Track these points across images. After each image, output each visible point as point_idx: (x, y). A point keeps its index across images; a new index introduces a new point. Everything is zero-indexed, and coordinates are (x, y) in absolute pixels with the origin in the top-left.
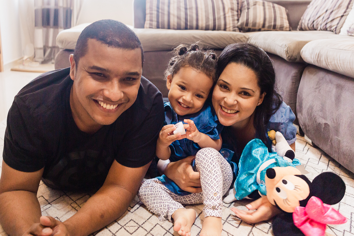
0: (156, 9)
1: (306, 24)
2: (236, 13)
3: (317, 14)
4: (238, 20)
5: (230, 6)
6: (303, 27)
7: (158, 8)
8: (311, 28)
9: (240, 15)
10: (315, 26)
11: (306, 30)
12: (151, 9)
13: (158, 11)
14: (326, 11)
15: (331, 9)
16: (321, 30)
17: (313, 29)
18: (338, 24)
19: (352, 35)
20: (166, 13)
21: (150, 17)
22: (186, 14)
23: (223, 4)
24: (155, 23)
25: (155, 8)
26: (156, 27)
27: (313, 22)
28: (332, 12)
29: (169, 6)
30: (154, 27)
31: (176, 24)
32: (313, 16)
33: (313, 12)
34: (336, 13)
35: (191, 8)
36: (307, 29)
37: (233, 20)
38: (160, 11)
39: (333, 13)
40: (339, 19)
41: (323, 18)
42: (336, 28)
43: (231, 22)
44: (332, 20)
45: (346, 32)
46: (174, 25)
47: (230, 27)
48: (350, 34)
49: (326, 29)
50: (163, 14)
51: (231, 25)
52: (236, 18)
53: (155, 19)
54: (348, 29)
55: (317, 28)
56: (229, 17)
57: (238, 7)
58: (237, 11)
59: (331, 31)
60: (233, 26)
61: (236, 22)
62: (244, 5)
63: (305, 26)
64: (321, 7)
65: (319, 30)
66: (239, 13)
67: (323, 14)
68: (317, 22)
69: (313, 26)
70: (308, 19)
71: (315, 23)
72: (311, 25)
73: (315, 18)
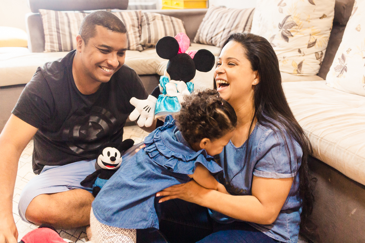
0: (56, 30)
1: (204, 39)
2: (137, 29)
3: (214, 31)
4: (140, 36)
5: (131, 23)
6: (201, 40)
7: (58, 28)
8: (210, 43)
9: (141, 30)
10: (213, 42)
11: (203, 43)
12: (50, 29)
13: (58, 32)
14: (224, 30)
15: (228, 28)
17: (211, 44)
20: (67, 34)
21: (50, 38)
24: (56, 46)
25: (54, 29)
26: (58, 50)
27: (212, 38)
28: (230, 32)
29: (69, 26)
30: (56, 50)
32: (211, 32)
33: (210, 28)
36: (205, 43)
37: (136, 37)
38: (61, 32)
41: (221, 36)
43: (134, 40)
47: (133, 45)
50: (65, 35)
51: (135, 43)
52: (138, 34)
53: (56, 41)
55: (216, 44)
56: (131, 34)
57: (138, 22)
58: (138, 28)
60: (136, 44)
61: (138, 39)
62: (143, 20)
64: (217, 24)
66: (140, 29)
67: (220, 32)
68: (215, 39)
69: (212, 42)
70: (205, 33)
71: (213, 39)
72: (209, 40)
73: (212, 35)
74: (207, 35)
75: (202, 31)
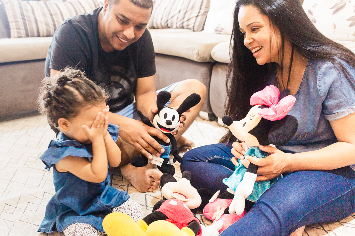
0: (21, 17)
1: (159, 23)
3: (169, 14)
6: (155, 25)
7: (23, 15)
8: (165, 26)
10: (169, 25)
11: (158, 28)
12: (15, 16)
13: (24, 19)
14: (180, 12)
15: (184, 9)
16: (177, 28)
17: (167, 27)
18: (195, 23)
19: (221, 33)
20: (33, 20)
21: (16, 25)
22: (53, 20)
23: (83, 8)
24: (23, 32)
25: (19, 16)
26: (25, 36)
27: (167, 21)
28: (186, 12)
29: (33, 13)
30: (23, 36)
31: (45, 31)
32: (166, 16)
33: (164, 12)
34: (191, 14)
35: (56, 14)
36: (160, 27)
38: (26, 18)
39: (188, 13)
40: (195, 18)
41: (178, 18)
42: (194, 26)
44: (188, 20)
45: (214, 31)
46: (43, 32)
48: (218, 32)
49: (183, 28)
50: (30, 21)
53: (22, 27)
54: (216, 29)
55: (172, 27)
59: (188, 29)
63: (157, 24)
65: (175, 28)
67: (176, 14)
68: (171, 21)
69: (167, 25)
70: (159, 18)
71: (169, 22)
72: (165, 24)
73: (168, 18)
74: (162, 19)
75: (155, 17)
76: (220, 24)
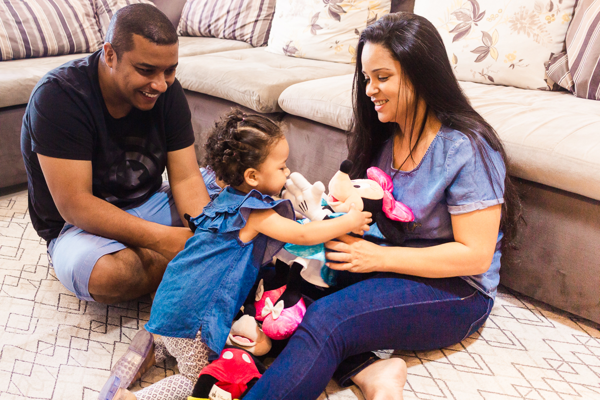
1: (196, 28)
2: (94, 21)
3: (212, 15)
4: (100, 30)
5: (84, 11)
6: (190, 30)
8: (206, 34)
9: (99, 20)
10: (213, 32)
11: (195, 36)
14: (228, 12)
15: (234, 9)
16: (225, 38)
17: (209, 35)
18: (253, 32)
19: (293, 55)
22: (23, 32)
23: (71, 7)
27: (209, 26)
28: (238, 14)
31: (11, 51)
32: (206, 18)
33: (203, 11)
34: (246, 17)
35: (26, 21)
36: (199, 34)
37: (95, 33)
39: (241, 16)
40: (252, 24)
41: (226, 22)
42: (251, 37)
43: (94, 37)
44: (243, 27)
45: (282, 51)
46: (8, 53)
47: (94, 45)
48: (289, 54)
49: (235, 38)
51: (95, 41)
52: (97, 28)
54: (285, 47)
55: (217, 35)
56: (87, 28)
57: (93, 9)
58: (95, 18)
59: (242, 40)
60: (98, 42)
61: (99, 34)
62: (99, 5)
63: (192, 29)
64: (215, 5)
65: (221, 38)
66: (97, 19)
67: (223, 16)
68: (215, 27)
69: (210, 31)
70: (196, 20)
71: (212, 27)
72: (206, 29)
73: (210, 21)
74: (200, 22)
75: (190, 18)
76: (291, 42)
